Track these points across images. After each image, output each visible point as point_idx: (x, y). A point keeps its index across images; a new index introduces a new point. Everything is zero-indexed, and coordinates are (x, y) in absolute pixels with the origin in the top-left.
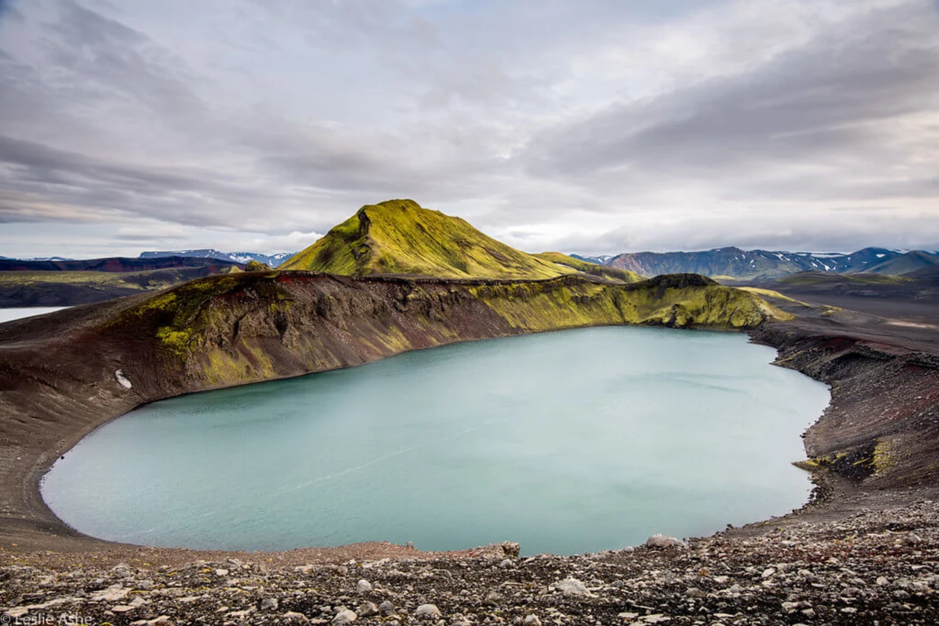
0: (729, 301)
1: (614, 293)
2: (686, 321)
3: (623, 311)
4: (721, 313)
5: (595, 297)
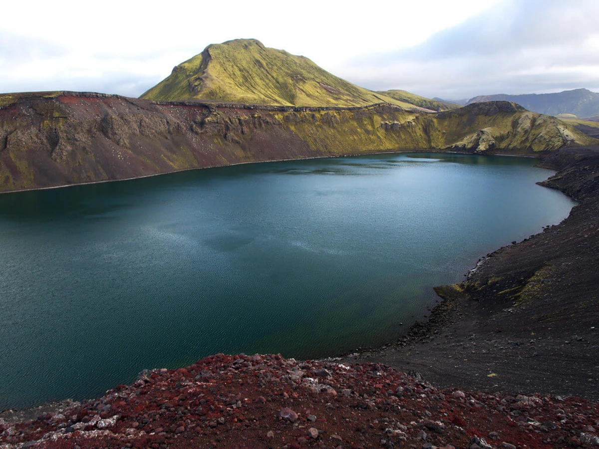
0: (534, 127)
1: (426, 121)
2: (488, 147)
3: (432, 138)
4: (524, 138)
5: (405, 125)
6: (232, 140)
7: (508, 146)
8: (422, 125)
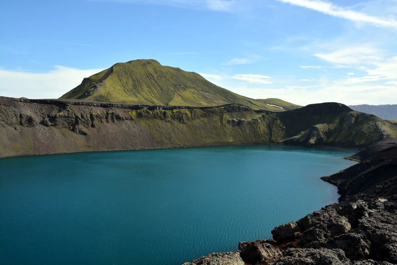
3: (273, 133)
5: (252, 122)
6: (80, 131)
7: (335, 140)
8: (266, 122)
